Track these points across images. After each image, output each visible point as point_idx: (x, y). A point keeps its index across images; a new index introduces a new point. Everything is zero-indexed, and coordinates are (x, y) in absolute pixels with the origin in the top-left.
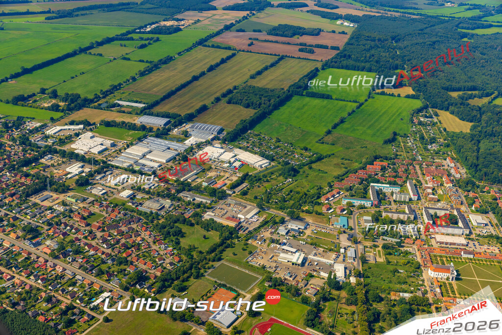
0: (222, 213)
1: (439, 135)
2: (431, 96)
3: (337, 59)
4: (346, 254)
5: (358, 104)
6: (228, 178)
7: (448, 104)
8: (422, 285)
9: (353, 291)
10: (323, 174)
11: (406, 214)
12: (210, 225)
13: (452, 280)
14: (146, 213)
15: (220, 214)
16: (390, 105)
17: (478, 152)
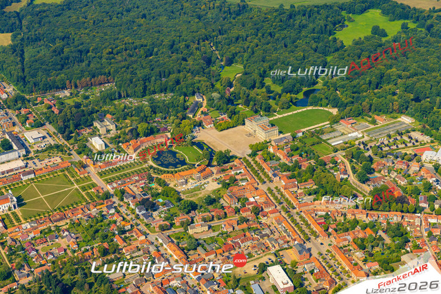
17: (23, 63)
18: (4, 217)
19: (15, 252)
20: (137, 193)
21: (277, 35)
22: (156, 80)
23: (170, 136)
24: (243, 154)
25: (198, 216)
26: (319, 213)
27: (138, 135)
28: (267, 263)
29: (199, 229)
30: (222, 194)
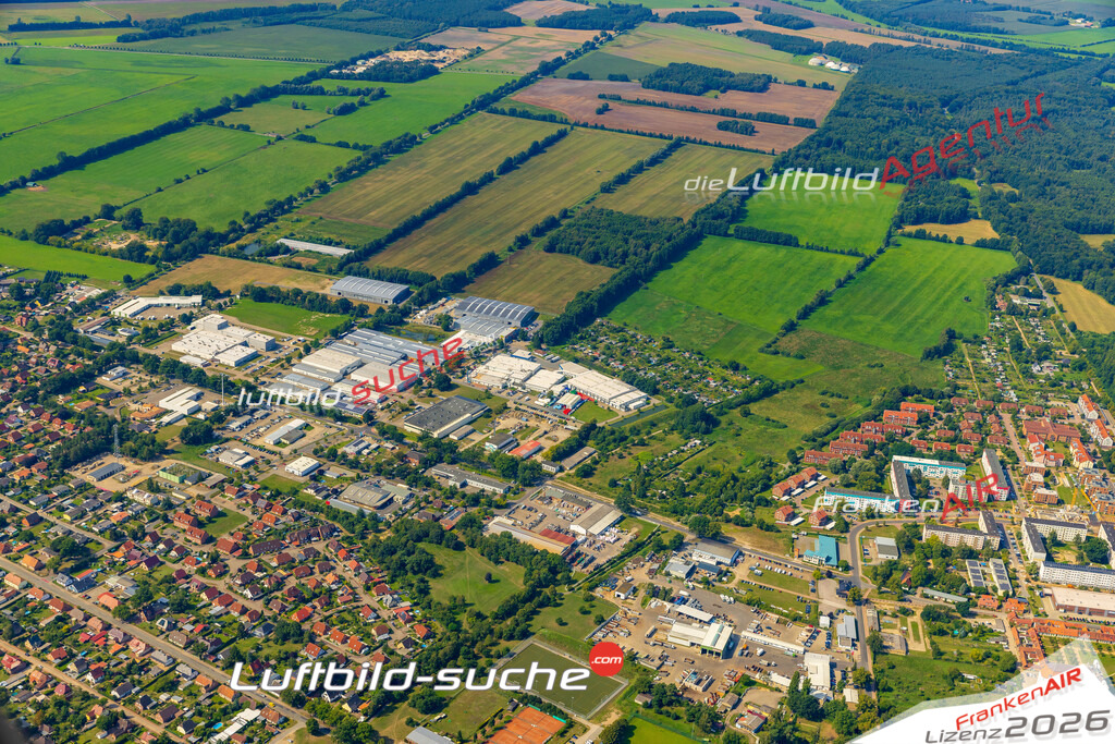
0: (531, 520)
1: (1058, 340)
2: (1037, 245)
3: (811, 148)
4: (835, 631)
5: (861, 259)
6: (546, 433)
7: (1082, 265)
9: (852, 724)
10: (777, 430)
11: (981, 533)
12: (503, 550)
14: (347, 516)
15: (528, 522)
16: (938, 264)
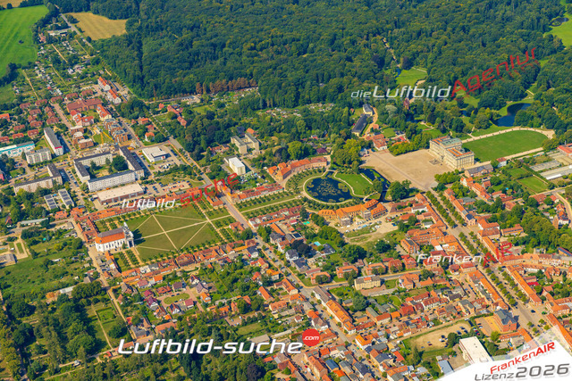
1: (82, 50)
8: (89, 269)
11: (49, 178)
13: (131, 245)
17: (140, 58)
18: (118, 256)
19: (132, 302)
20: (287, 232)
21: (472, 30)
22: (312, 85)
23: (329, 160)
24: (426, 186)
25: (367, 266)
26: (530, 270)
27: (288, 157)
28: (459, 333)
29: (369, 284)
30: (398, 240)
